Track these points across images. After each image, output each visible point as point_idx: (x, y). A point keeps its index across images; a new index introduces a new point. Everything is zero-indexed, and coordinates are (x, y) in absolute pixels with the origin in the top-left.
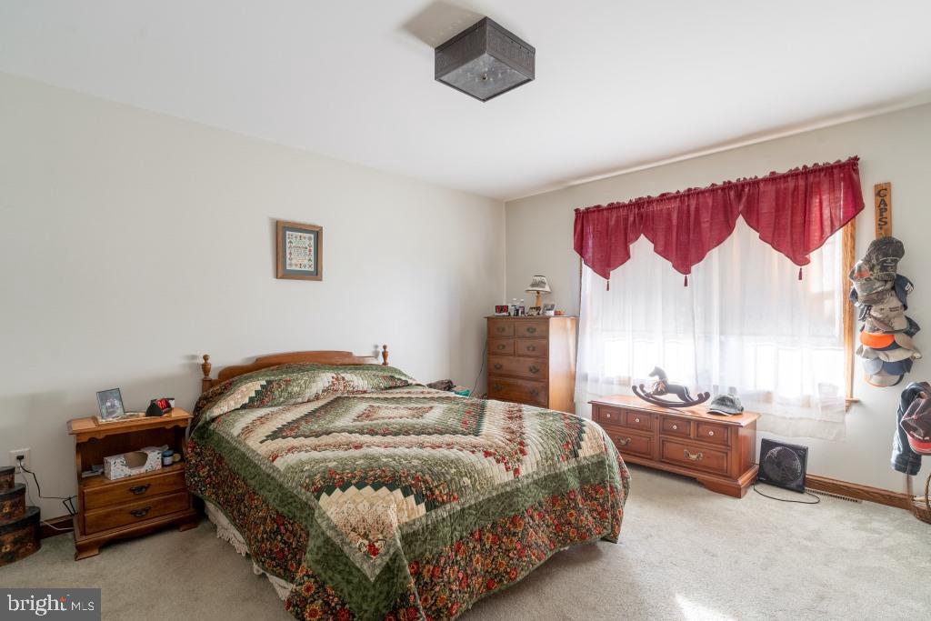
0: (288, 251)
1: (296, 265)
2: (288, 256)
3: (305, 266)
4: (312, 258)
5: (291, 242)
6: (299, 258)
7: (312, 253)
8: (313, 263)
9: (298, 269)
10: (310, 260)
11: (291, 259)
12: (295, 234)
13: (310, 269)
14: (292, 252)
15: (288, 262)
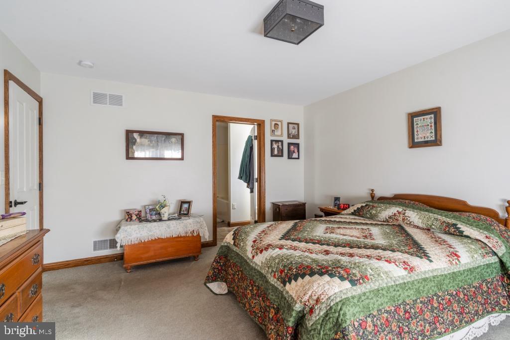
0: (415, 130)
1: (421, 138)
2: (416, 133)
3: (428, 137)
4: (433, 131)
5: (417, 124)
6: (424, 133)
7: (433, 127)
8: (434, 134)
9: (423, 140)
10: (431, 132)
11: (418, 135)
12: (419, 118)
13: (432, 139)
14: (418, 130)
15: (416, 137)
